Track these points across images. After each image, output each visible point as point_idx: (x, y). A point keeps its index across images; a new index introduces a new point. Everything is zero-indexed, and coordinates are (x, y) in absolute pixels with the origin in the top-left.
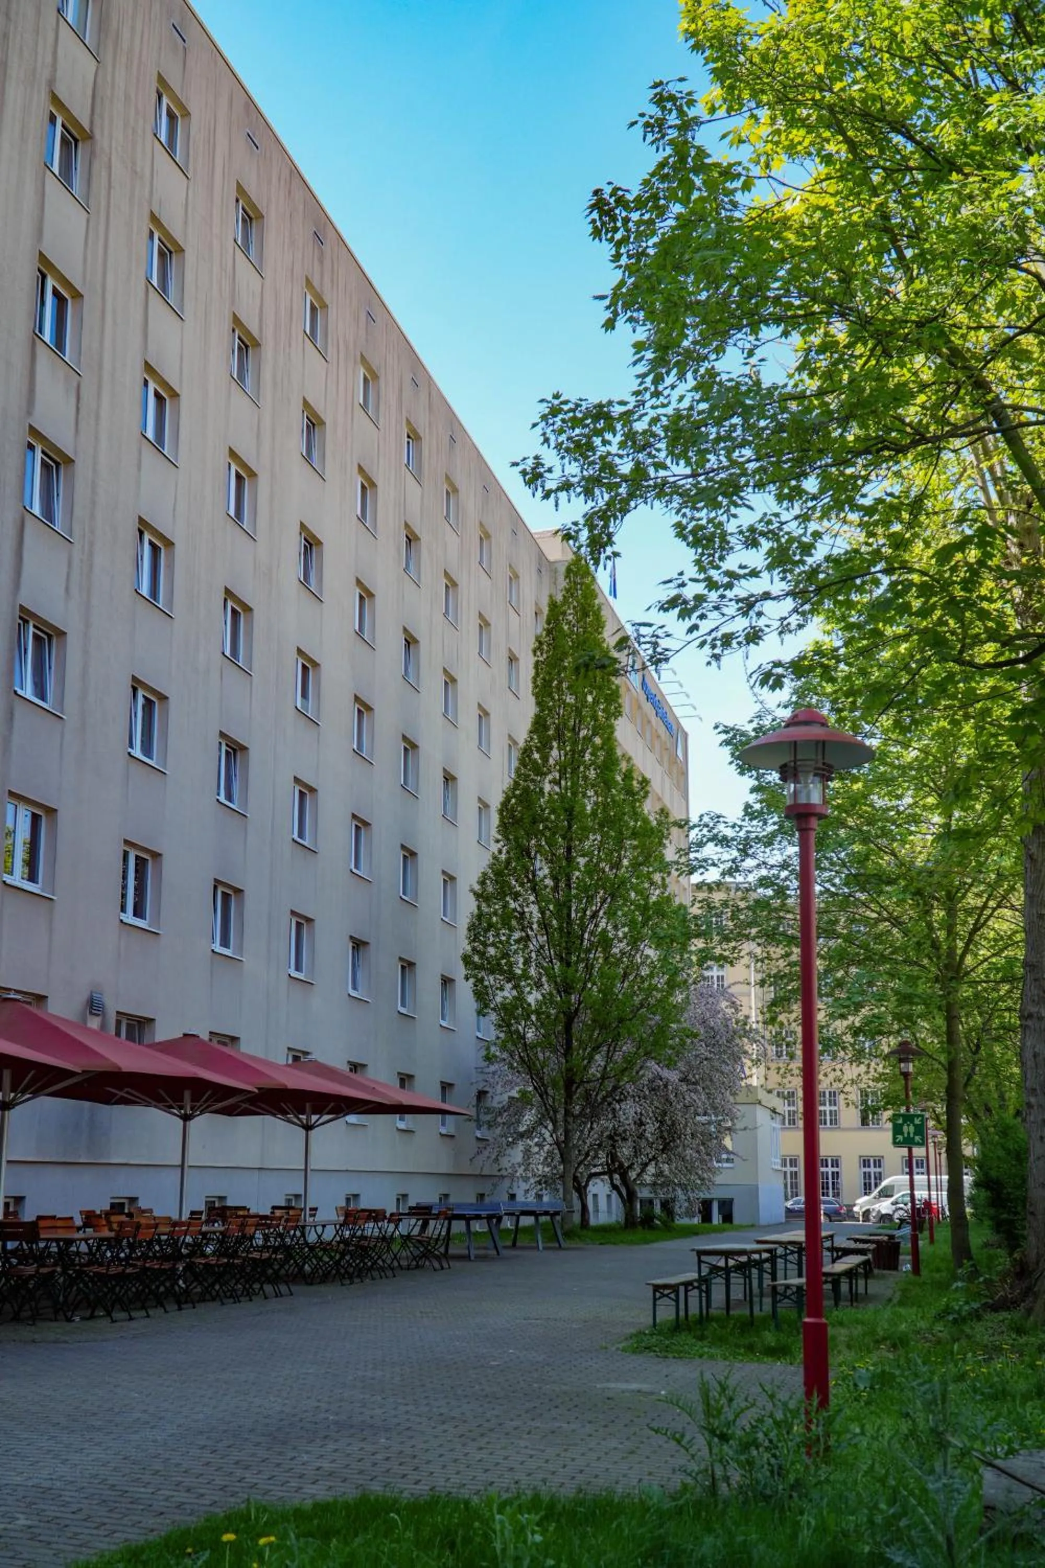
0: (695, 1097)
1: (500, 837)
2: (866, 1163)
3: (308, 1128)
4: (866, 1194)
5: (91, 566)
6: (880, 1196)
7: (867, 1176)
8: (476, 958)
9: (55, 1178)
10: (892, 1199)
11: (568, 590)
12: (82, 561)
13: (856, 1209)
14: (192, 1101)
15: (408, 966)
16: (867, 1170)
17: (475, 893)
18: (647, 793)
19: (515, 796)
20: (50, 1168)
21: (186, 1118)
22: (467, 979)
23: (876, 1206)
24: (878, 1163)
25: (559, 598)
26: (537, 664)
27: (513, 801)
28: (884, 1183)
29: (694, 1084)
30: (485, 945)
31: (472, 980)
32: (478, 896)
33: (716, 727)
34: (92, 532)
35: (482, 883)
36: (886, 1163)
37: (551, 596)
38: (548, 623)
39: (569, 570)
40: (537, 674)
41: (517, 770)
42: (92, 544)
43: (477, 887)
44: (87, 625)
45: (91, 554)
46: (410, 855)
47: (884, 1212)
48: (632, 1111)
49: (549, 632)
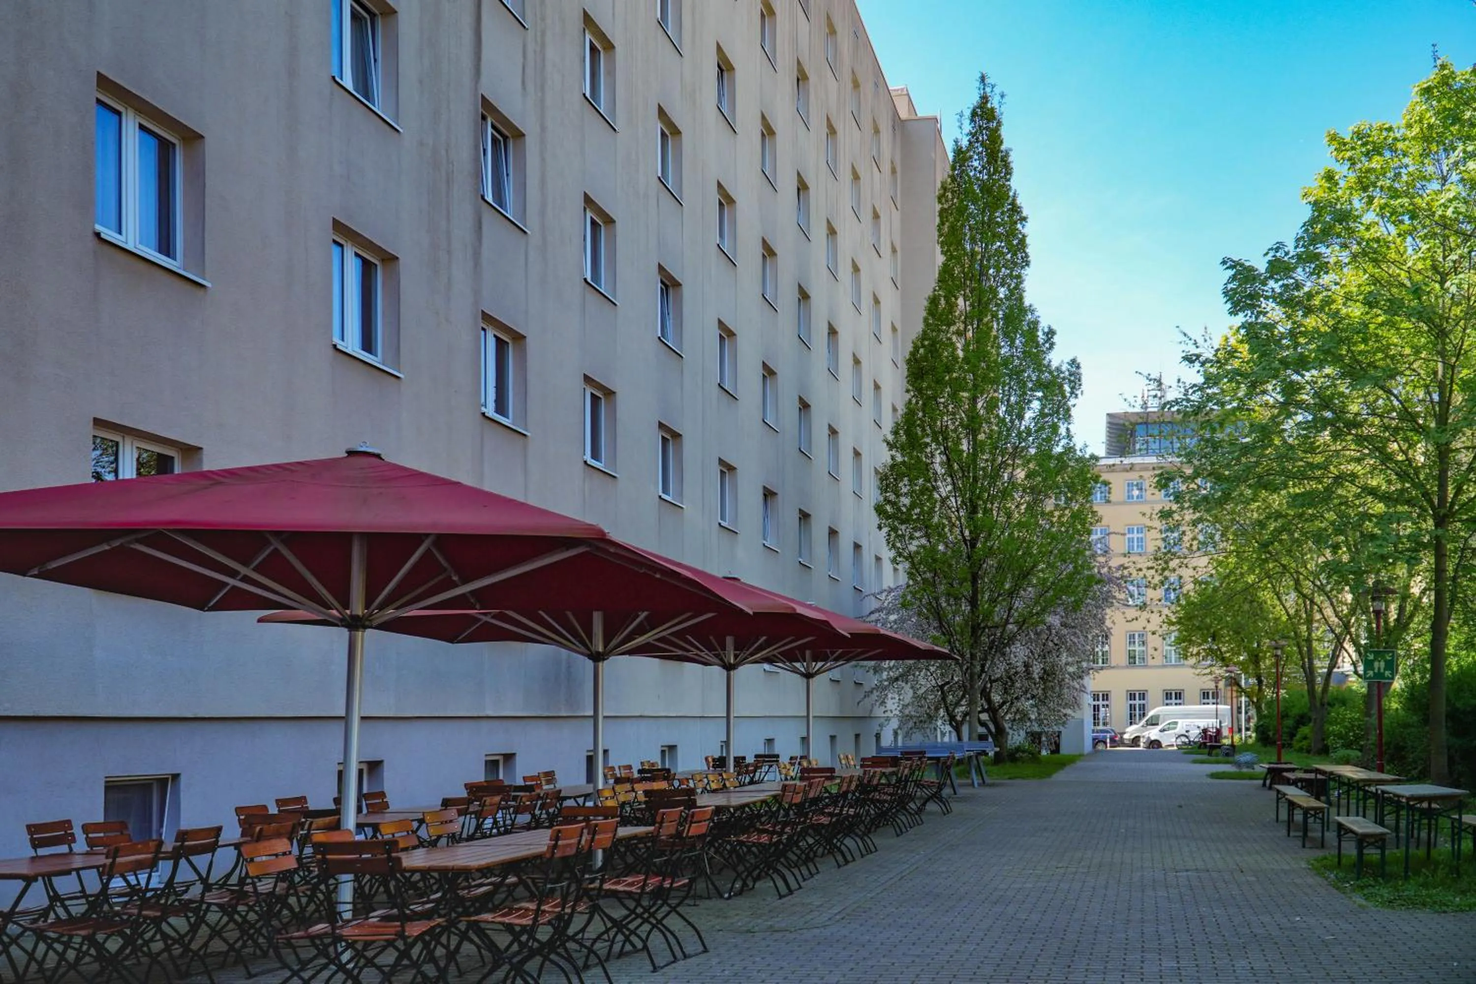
0: (1076, 640)
1: (910, 388)
2: (1132, 696)
3: (808, 676)
4: (1131, 724)
5: (543, 60)
6: (1147, 724)
7: (1132, 707)
8: (888, 508)
9: (539, 732)
10: (1160, 727)
11: (973, 135)
12: (535, 52)
13: (1126, 736)
14: (736, 649)
15: (804, 516)
16: (1132, 702)
17: (888, 443)
18: (1052, 345)
19: (923, 346)
20: (533, 721)
21: (729, 668)
22: (880, 528)
23: (1146, 734)
24: (1143, 696)
25: (964, 143)
26: (942, 212)
27: (922, 351)
28: (1151, 714)
29: (1073, 627)
30: (898, 495)
31: (885, 530)
32: (891, 446)
33: (1224, 262)
34: (543, 19)
35: (895, 433)
36: (1150, 696)
37: (956, 142)
38: (953, 168)
39: (974, 114)
40: (942, 223)
41: (926, 320)
42: (543, 34)
43: (890, 438)
44: (543, 129)
45: (543, 45)
46: (804, 406)
47: (1153, 738)
48: (1022, 655)
49: (953, 178)
